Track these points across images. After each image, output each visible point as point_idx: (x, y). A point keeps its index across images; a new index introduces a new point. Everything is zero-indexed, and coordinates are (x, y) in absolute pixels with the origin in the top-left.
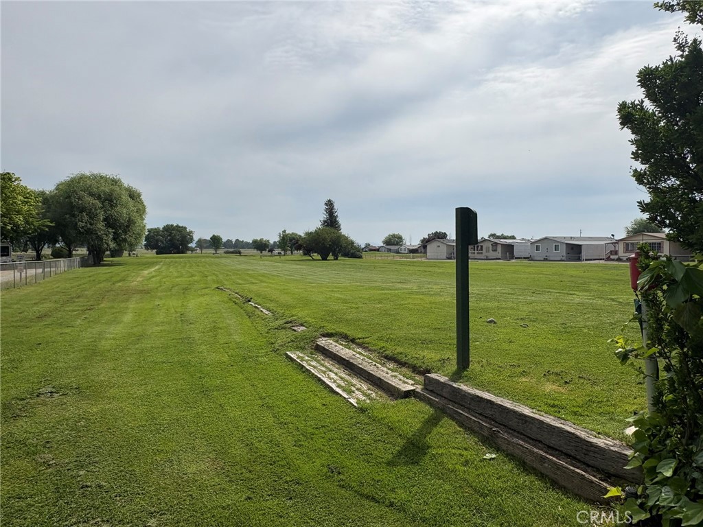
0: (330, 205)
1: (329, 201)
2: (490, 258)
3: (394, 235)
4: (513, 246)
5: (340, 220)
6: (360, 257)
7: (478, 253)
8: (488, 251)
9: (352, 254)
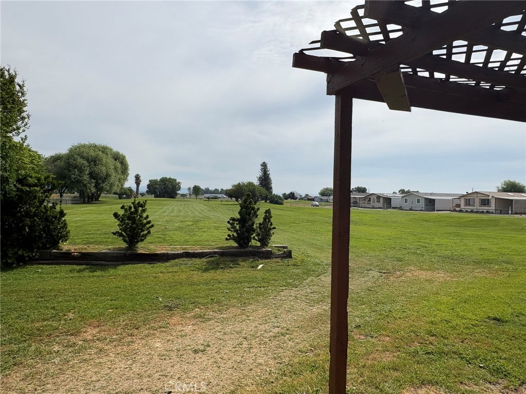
0: (264, 166)
1: (264, 163)
2: (375, 207)
3: (328, 188)
4: (391, 199)
5: (271, 176)
6: (282, 204)
7: (367, 203)
8: (374, 202)
9: (276, 201)
